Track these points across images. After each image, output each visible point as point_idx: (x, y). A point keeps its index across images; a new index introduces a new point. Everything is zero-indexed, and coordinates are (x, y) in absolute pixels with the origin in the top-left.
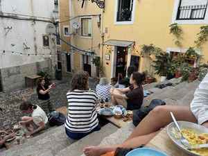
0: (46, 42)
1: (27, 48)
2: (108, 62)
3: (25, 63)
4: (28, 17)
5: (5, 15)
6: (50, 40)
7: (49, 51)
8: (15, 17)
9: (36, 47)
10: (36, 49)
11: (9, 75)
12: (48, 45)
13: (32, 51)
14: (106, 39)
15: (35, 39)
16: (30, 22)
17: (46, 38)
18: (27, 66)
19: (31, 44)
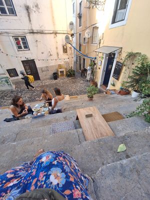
0: (65, 50)
1: (51, 55)
2: (100, 67)
3: (51, 65)
4: (51, 32)
5: (35, 31)
6: (68, 49)
7: (67, 57)
8: (42, 33)
9: (58, 53)
10: (58, 55)
11: (43, 71)
12: (66, 52)
13: (55, 57)
14: (101, 45)
15: (57, 48)
16: (53, 35)
17: (65, 47)
18: (53, 66)
19: (54, 52)
